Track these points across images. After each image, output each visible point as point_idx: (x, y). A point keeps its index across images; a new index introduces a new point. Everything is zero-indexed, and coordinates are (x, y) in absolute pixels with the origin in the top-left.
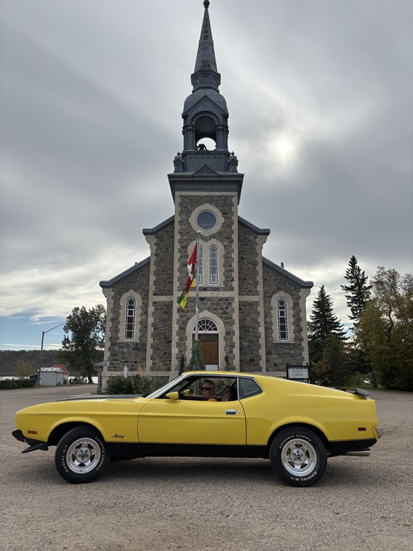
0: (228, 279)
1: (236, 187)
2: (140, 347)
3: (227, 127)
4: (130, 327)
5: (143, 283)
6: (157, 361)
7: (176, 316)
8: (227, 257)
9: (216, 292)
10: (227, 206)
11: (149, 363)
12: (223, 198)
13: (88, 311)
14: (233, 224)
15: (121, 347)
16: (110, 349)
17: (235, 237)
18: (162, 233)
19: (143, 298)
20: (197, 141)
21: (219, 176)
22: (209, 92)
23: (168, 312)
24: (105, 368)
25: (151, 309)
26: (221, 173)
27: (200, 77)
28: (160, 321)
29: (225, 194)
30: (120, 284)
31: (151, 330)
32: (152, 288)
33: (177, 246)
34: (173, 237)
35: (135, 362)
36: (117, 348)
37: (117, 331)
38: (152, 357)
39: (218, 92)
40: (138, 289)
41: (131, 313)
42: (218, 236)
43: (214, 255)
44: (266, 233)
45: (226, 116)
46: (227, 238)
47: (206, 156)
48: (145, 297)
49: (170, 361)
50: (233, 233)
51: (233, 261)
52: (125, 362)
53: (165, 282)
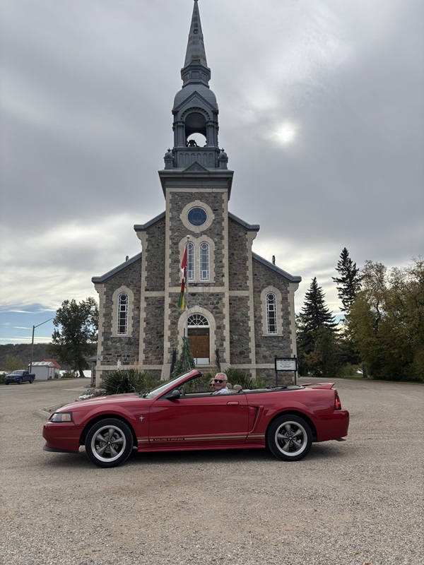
0: (219, 274)
1: (226, 184)
2: (133, 342)
3: (217, 124)
4: (123, 322)
5: (134, 279)
6: (150, 355)
7: (168, 311)
8: (218, 253)
9: (207, 288)
10: (218, 202)
11: (142, 357)
12: (214, 195)
13: (78, 304)
14: (223, 220)
15: (114, 342)
16: (103, 344)
17: (225, 233)
18: (154, 229)
19: (135, 294)
20: (187, 136)
21: (209, 173)
22: (198, 88)
23: (160, 307)
24: (99, 362)
25: (143, 304)
26: (211, 170)
27: (190, 72)
28: (152, 316)
29: (215, 190)
30: (112, 280)
31: (143, 325)
32: (144, 284)
33: (168, 242)
34: (164, 233)
35: (128, 356)
36: (110, 343)
37: (110, 326)
38: (144, 351)
39: (209, 87)
40: (130, 285)
41: (123, 308)
42: (209, 232)
43: (204, 252)
44: (256, 229)
45: (216, 113)
46: (218, 235)
47: (196, 153)
48: (137, 292)
49: (163, 355)
50: (223, 229)
51: (223, 257)
52: (118, 356)
53: (157, 278)
